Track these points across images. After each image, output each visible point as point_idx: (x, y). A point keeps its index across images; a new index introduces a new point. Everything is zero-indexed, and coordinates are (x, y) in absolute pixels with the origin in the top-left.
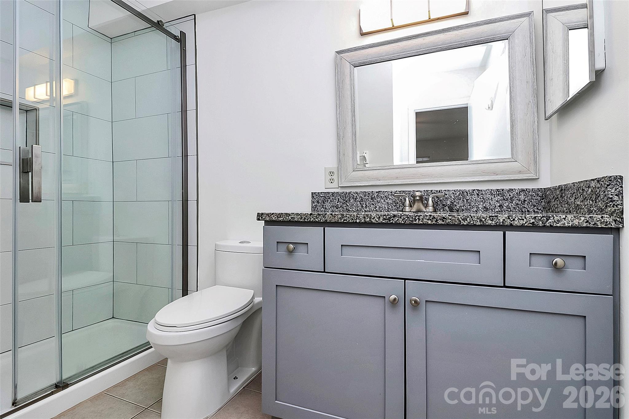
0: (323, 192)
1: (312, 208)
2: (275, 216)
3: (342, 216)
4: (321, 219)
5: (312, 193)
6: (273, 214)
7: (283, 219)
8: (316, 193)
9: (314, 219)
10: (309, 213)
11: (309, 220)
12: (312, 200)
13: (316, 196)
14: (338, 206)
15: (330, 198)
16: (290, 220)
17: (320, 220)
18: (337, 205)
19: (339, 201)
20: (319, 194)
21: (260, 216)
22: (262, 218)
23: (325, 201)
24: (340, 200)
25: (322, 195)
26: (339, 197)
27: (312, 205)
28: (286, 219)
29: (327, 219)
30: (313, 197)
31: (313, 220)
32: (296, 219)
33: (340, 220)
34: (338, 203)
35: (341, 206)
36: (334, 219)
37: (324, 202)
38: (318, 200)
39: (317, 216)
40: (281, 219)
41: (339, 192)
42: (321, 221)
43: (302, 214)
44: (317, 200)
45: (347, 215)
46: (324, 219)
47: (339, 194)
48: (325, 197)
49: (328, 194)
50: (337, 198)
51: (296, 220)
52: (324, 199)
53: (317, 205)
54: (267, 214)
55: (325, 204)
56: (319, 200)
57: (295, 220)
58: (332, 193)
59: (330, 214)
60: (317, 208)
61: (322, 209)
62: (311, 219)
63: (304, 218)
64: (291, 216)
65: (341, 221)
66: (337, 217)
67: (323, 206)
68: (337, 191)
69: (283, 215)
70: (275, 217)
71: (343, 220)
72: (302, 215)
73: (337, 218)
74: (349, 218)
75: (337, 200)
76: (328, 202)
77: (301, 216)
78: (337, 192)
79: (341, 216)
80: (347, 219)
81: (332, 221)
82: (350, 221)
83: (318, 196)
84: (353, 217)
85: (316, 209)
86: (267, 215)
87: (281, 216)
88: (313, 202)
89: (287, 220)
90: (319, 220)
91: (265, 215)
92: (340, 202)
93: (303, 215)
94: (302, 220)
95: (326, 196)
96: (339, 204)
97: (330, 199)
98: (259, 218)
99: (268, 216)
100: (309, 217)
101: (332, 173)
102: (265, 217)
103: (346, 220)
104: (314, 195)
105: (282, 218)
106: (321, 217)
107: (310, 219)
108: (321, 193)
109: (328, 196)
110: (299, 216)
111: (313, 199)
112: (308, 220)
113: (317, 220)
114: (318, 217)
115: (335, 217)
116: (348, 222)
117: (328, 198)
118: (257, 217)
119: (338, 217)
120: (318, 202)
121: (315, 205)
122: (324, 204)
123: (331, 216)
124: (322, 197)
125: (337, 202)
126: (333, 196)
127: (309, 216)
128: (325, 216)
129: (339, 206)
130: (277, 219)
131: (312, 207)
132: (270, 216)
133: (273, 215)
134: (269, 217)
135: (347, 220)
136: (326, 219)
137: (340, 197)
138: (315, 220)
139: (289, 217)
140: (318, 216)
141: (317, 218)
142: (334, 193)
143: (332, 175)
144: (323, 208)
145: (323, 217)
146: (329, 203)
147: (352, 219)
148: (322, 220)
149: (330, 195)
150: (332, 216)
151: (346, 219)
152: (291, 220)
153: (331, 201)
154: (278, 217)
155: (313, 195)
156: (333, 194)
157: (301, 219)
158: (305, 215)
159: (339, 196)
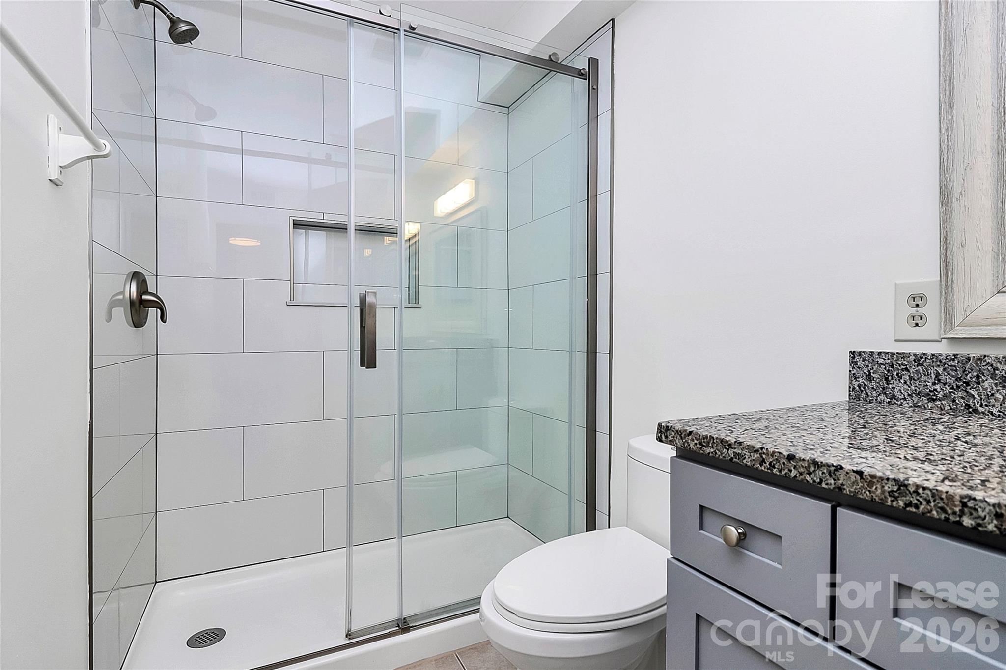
0: (887, 353)
1: (850, 391)
2: (696, 441)
3: (899, 489)
4: (821, 481)
5: (850, 352)
6: (691, 433)
7: (715, 452)
8: (864, 352)
9: (801, 474)
10: (786, 454)
11: (783, 473)
12: (850, 371)
13: (864, 360)
14: (935, 395)
15: (907, 369)
16: (732, 458)
17: (820, 483)
18: (930, 391)
19: (939, 380)
20: (872, 355)
21: (664, 433)
22: (666, 437)
23: (892, 376)
24: (943, 378)
25: (881, 361)
26: (940, 370)
27: (851, 383)
28: (722, 454)
29: (842, 485)
30: (853, 363)
31: (795, 476)
32: (747, 461)
33: (890, 499)
34: (937, 387)
35: (945, 396)
36: (869, 491)
37: (887, 379)
38: (869, 371)
39: (809, 466)
40: (708, 451)
41: (940, 355)
42: (824, 485)
43: (764, 451)
44: (865, 371)
45: (921, 491)
46: (832, 482)
47: (941, 361)
48: (892, 366)
49: (903, 357)
50: (932, 372)
51: (749, 464)
52: (888, 371)
53: (865, 385)
54: (677, 431)
55: (890, 386)
56: (873, 373)
57: (744, 461)
58: (915, 355)
59: (854, 471)
60: (867, 394)
61: (882, 397)
62: (791, 471)
63: (770, 464)
64: (735, 449)
65: (894, 504)
66: (879, 486)
67: (883, 388)
68: (933, 352)
69: (713, 442)
70: (696, 444)
71: (901, 503)
72: (764, 453)
73: (879, 491)
74: (928, 502)
75: (933, 377)
76: (902, 381)
77: (762, 457)
78: (933, 355)
79: (895, 488)
80: (921, 503)
81: (861, 497)
82: (934, 512)
83: (870, 363)
84: (945, 501)
85: (863, 395)
86: (678, 434)
87: (709, 443)
88: (853, 377)
89: (724, 457)
90: (814, 481)
91: (673, 433)
92: (945, 384)
93: (767, 454)
94: (763, 468)
95: (895, 363)
96: (939, 390)
97: (908, 371)
98: (661, 436)
99: (680, 436)
100: (784, 463)
101: (917, 300)
102: (674, 437)
103: (917, 507)
104: (856, 357)
105: (712, 450)
106: (823, 473)
107: (786, 471)
108: (880, 353)
109: (903, 364)
110: (757, 456)
111: (853, 368)
112: (780, 471)
113: (808, 478)
114: (814, 471)
115: (871, 484)
116: (923, 514)
117: (902, 370)
118: (657, 434)
119: (883, 487)
120: (869, 377)
121: (859, 386)
122: (888, 384)
123: (858, 477)
124: (881, 364)
125: (934, 384)
126: (919, 365)
127: (784, 461)
128: (837, 473)
129: (939, 396)
130: (701, 448)
131: (852, 389)
132: (685, 438)
133: (690, 437)
134: (682, 438)
135: (922, 507)
136: (841, 482)
137: (944, 370)
138: (801, 477)
139: (728, 450)
140: (812, 469)
141: (810, 474)
142: (922, 358)
143: (917, 305)
144: (885, 394)
145: (830, 476)
146: (905, 382)
147: (943, 510)
148: (827, 484)
149: (908, 361)
150: (862, 478)
151: (916, 502)
152: (735, 460)
153: (911, 378)
154: (703, 446)
155: (854, 358)
156: (919, 359)
157: (761, 465)
158: (772, 456)
159: (938, 366)
